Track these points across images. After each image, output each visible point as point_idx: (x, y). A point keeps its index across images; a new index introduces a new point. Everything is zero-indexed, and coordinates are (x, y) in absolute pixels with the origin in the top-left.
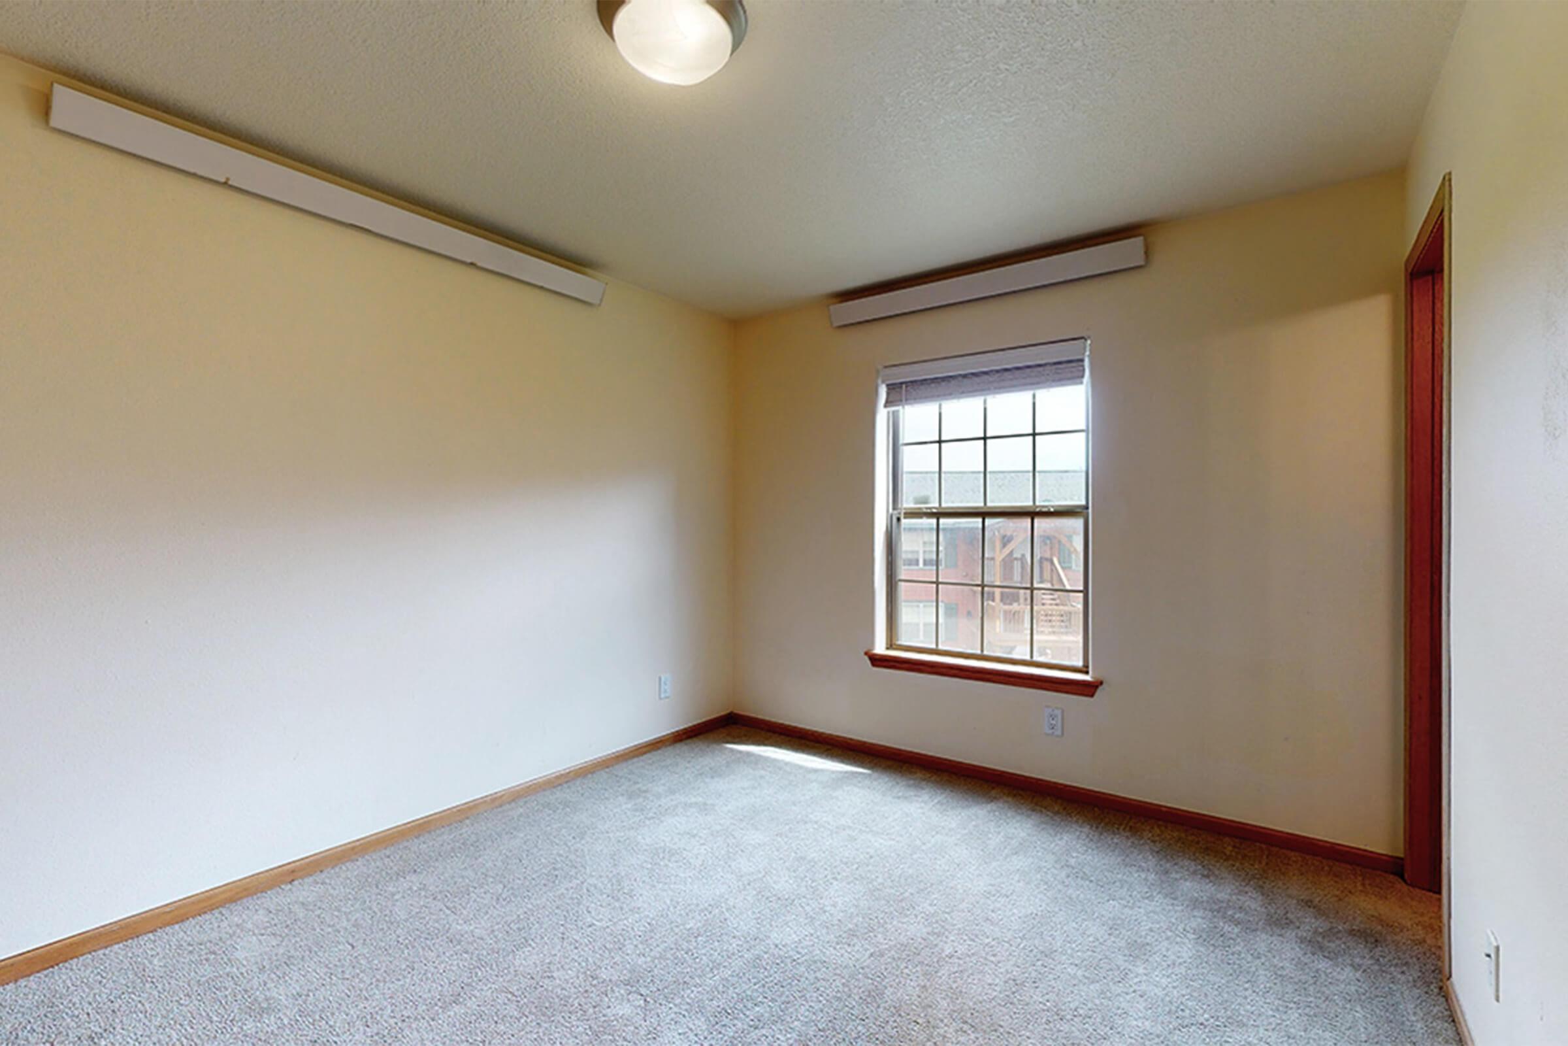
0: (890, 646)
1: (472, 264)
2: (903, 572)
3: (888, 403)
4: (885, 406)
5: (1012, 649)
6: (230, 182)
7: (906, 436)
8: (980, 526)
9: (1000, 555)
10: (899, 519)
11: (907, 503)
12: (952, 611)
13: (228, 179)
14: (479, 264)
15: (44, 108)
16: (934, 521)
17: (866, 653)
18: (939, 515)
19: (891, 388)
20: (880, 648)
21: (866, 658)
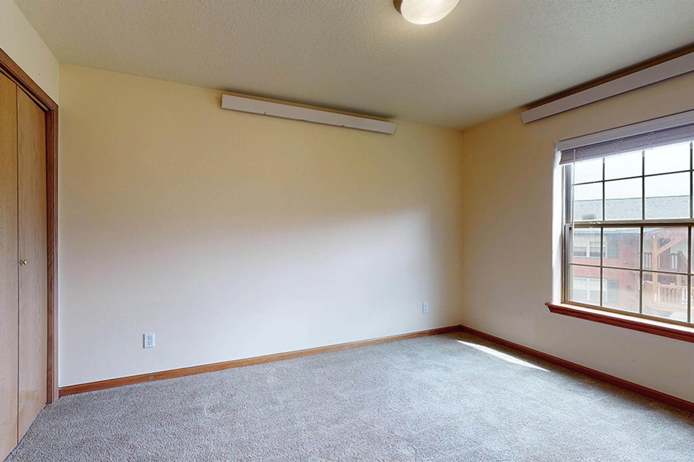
0: (564, 301)
1: (343, 126)
2: (573, 259)
3: (562, 162)
4: (560, 164)
5: (669, 314)
6: (266, 114)
7: (576, 179)
8: (640, 232)
9: (657, 252)
10: (570, 229)
11: (577, 218)
12: (613, 285)
13: (265, 113)
14: (345, 126)
15: (220, 102)
16: (599, 229)
17: (546, 304)
18: (602, 226)
19: (564, 153)
20: (557, 301)
21: (547, 306)
